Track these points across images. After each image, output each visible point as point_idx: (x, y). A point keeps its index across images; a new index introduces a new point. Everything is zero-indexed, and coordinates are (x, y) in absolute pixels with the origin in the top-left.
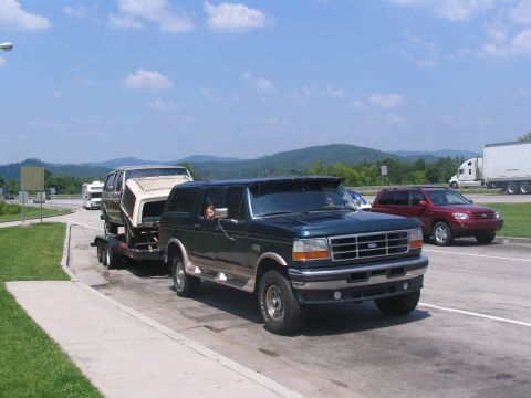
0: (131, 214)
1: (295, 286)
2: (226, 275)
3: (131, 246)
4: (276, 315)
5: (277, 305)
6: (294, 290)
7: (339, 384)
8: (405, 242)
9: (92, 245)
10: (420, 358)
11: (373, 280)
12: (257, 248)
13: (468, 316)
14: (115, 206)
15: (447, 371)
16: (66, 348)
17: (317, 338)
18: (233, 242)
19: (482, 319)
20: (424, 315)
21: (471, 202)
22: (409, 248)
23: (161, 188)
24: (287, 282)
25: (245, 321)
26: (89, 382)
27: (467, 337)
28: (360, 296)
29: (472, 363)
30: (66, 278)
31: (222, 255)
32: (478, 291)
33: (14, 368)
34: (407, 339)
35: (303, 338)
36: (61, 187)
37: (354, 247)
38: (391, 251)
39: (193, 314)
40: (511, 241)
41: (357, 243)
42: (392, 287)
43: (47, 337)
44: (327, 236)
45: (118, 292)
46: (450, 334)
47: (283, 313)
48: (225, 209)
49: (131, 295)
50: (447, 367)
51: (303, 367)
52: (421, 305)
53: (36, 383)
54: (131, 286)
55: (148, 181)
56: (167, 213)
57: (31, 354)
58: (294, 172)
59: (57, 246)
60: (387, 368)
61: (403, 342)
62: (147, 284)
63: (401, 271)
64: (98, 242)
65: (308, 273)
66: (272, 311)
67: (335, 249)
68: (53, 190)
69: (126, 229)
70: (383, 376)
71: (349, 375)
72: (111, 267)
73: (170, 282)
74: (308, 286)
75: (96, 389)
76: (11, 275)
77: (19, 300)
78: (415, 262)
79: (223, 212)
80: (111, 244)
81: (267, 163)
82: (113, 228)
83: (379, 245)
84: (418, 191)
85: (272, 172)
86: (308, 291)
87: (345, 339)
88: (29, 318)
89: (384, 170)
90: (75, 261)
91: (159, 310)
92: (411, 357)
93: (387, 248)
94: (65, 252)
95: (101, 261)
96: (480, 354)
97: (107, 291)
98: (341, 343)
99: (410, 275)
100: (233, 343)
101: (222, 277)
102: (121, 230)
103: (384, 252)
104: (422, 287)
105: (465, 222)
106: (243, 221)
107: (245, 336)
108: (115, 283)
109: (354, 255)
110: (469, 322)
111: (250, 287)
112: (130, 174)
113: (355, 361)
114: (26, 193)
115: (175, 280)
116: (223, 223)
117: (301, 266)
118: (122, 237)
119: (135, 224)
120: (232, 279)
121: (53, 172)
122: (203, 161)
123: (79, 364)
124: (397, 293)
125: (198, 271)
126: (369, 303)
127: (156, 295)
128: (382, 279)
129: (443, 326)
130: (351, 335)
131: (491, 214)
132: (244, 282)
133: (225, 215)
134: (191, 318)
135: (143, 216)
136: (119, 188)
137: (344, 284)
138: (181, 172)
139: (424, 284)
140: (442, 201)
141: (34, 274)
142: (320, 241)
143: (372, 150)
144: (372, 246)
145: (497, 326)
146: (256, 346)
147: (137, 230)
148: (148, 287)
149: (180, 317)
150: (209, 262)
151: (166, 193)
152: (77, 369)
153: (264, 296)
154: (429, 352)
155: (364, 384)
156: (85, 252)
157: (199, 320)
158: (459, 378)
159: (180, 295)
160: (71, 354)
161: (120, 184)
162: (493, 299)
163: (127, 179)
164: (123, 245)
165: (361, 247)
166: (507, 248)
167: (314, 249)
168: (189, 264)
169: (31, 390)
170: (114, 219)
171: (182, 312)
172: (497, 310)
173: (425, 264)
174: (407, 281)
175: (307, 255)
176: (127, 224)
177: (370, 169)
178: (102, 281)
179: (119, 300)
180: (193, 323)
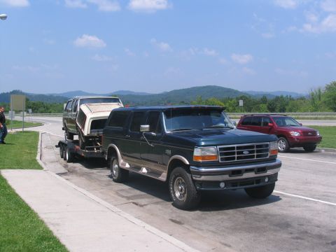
0: (83, 127)
1: (194, 178)
2: (147, 170)
3: (83, 148)
4: (180, 197)
5: (181, 190)
6: (194, 181)
7: (226, 245)
8: (267, 150)
9: (56, 146)
10: (278, 228)
11: (246, 176)
12: (169, 152)
13: (306, 200)
14: (73, 121)
15: (297, 238)
16: (42, 216)
17: (208, 212)
18: (153, 148)
19: (316, 203)
20: (277, 199)
21: (301, 125)
22: (269, 155)
23: (104, 111)
24: (189, 175)
25: (159, 200)
26: (59, 242)
27: (308, 215)
28: (236, 186)
29: (314, 233)
30: (40, 168)
31: (145, 156)
32: (310, 183)
33: (8, 230)
34: (269, 215)
35: (198, 213)
36: (35, 109)
37: (234, 153)
38: (258, 156)
39: (124, 194)
40: (326, 150)
41: (236, 151)
42: (258, 180)
43: (29, 208)
44: (216, 145)
45: (74, 178)
46: (295, 212)
47: (186, 195)
48: (148, 126)
49: (83, 180)
50: (297, 235)
51: (200, 232)
52: (275, 192)
53: (24, 241)
54: (82, 174)
55: (95, 106)
56: (107, 127)
57: (19, 220)
58: (183, 102)
59: (33, 147)
60: (257, 235)
61: (266, 217)
62: (93, 173)
63: (264, 169)
64: (61, 145)
65: (203, 170)
66: (178, 194)
67: (221, 154)
68: (30, 110)
69: (79, 137)
70: (254, 240)
71: (232, 239)
72: (69, 161)
73: (109, 172)
74: (203, 178)
75: (63, 246)
76: (4, 165)
77: (10, 183)
78: (273, 164)
79: (146, 128)
80: (70, 146)
81: (166, 97)
82: (70, 136)
83: (250, 152)
84: (267, 117)
85: (169, 102)
86: (203, 181)
87: (227, 214)
88: (17, 195)
89: (241, 103)
90: (46, 157)
91: (102, 190)
92: (272, 227)
93: (255, 154)
94: (39, 150)
95: (62, 157)
96: (318, 227)
97: (67, 177)
98: (225, 217)
99: (269, 172)
100: (152, 215)
101: (144, 170)
102: (76, 138)
103: (253, 157)
104: (277, 180)
105: (297, 138)
106: (160, 134)
107: (160, 210)
108: (71, 172)
109: (234, 158)
110: (307, 205)
111: (163, 177)
112: (83, 101)
113: (235, 229)
114: (14, 112)
115: (112, 171)
116: (146, 135)
117: (199, 165)
118: (77, 142)
119: (86, 134)
120: (150, 172)
121: (30, 99)
122: (126, 94)
123: (51, 228)
124: (261, 184)
125: (127, 166)
126: (241, 190)
127: (99, 181)
128: (252, 175)
129: (290, 206)
130: (231, 212)
131: (314, 133)
132: (159, 174)
133: (148, 130)
134: (123, 197)
135: (91, 128)
136: (75, 110)
137: (226, 177)
138: (115, 100)
139: (278, 178)
140: (282, 124)
141: (19, 165)
142: (212, 149)
143: (233, 90)
144: (246, 152)
145: (327, 207)
146: (167, 217)
147: (87, 138)
148: (94, 175)
149: (116, 196)
150: (135, 160)
151: (108, 114)
152: (51, 231)
153: (173, 184)
154: (284, 224)
155: (242, 245)
156: (52, 151)
157: (128, 198)
158: (306, 243)
159: (115, 181)
160: (45, 220)
161: (76, 107)
162: (321, 189)
163: (81, 104)
164: (77, 147)
165: (238, 153)
166: (325, 155)
167: (208, 154)
168: (121, 161)
169: (20, 246)
170: (71, 130)
171: (117, 193)
172: (325, 197)
173: (279, 165)
174: (268, 176)
175: (203, 157)
176: (80, 134)
177: (232, 102)
178: (63, 170)
179: (75, 184)
180: (125, 200)
